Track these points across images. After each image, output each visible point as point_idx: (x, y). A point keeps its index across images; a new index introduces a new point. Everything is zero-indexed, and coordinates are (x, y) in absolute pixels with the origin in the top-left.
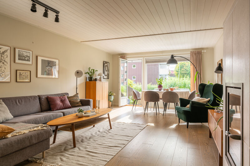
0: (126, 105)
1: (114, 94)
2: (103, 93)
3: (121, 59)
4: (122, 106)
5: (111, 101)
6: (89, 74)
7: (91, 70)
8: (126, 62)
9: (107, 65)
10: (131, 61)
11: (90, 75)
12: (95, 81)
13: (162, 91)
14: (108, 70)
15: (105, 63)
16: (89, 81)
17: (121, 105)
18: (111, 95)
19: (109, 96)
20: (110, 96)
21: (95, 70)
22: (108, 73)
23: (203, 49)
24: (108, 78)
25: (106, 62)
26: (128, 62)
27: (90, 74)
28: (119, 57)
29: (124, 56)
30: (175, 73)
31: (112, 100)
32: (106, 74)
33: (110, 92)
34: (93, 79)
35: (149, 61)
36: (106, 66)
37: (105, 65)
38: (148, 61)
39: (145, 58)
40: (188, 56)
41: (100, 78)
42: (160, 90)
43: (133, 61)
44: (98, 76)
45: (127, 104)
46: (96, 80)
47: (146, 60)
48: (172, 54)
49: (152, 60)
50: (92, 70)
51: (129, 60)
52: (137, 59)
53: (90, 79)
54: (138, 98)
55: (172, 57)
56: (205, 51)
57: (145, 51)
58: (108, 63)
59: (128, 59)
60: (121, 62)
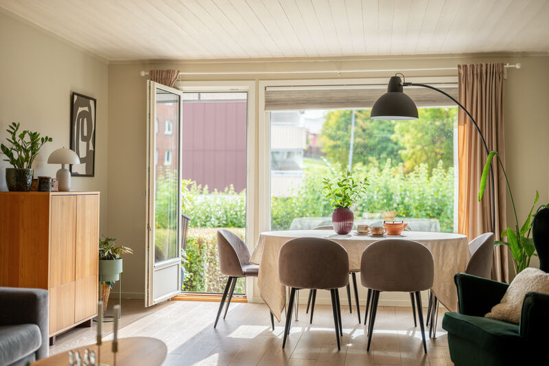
0: (173, 299)
1: (128, 250)
2: (79, 249)
3: (157, 85)
4: (156, 305)
5: (108, 283)
6: (10, 155)
7: (22, 136)
8: (176, 98)
9: (86, 109)
10: (194, 97)
11: (13, 161)
12: (39, 190)
13: (353, 235)
14: (91, 137)
15: (77, 101)
16: (11, 189)
17: (156, 300)
18: (111, 257)
19: (102, 258)
20: (105, 259)
21: (40, 137)
22: (91, 148)
23: (506, 56)
24: (90, 173)
25: (85, 99)
26: (184, 97)
27: (16, 156)
28: (143, 74)
29: (168, 71)
30: (325, 143)
31: (118, 278)
32: (83, 154)
33: (103, 240)
34: (30, 181)
35: (283, 97)
36: (84, 114)
37: (80, 109)
38: (274, 97)
39: (263, 84)
40: (449, 83)
41: (61, 175)
42: (343, 232)
43: (204, 97)
44: (49, 162)
45: (178, 292)
46: (43, 184)
47: (267, 93)
48: (393, 71)
49: (295, 96)
50: (27, 138)
51: (189, 92)
52: (228, 88)
53: (14, 182)
54: (245, 269)
55: (395, 84)
56: (518, 66)
57: (265, 54)
58: (92, 103)
59: (186, 87)
60: (157, 97)
